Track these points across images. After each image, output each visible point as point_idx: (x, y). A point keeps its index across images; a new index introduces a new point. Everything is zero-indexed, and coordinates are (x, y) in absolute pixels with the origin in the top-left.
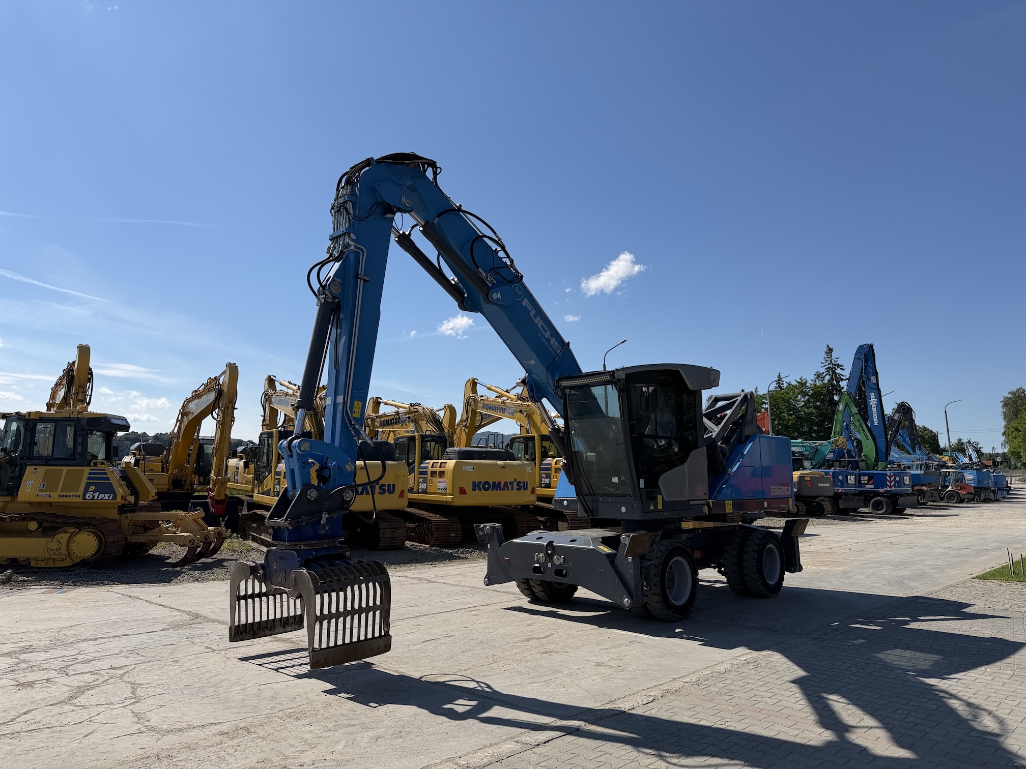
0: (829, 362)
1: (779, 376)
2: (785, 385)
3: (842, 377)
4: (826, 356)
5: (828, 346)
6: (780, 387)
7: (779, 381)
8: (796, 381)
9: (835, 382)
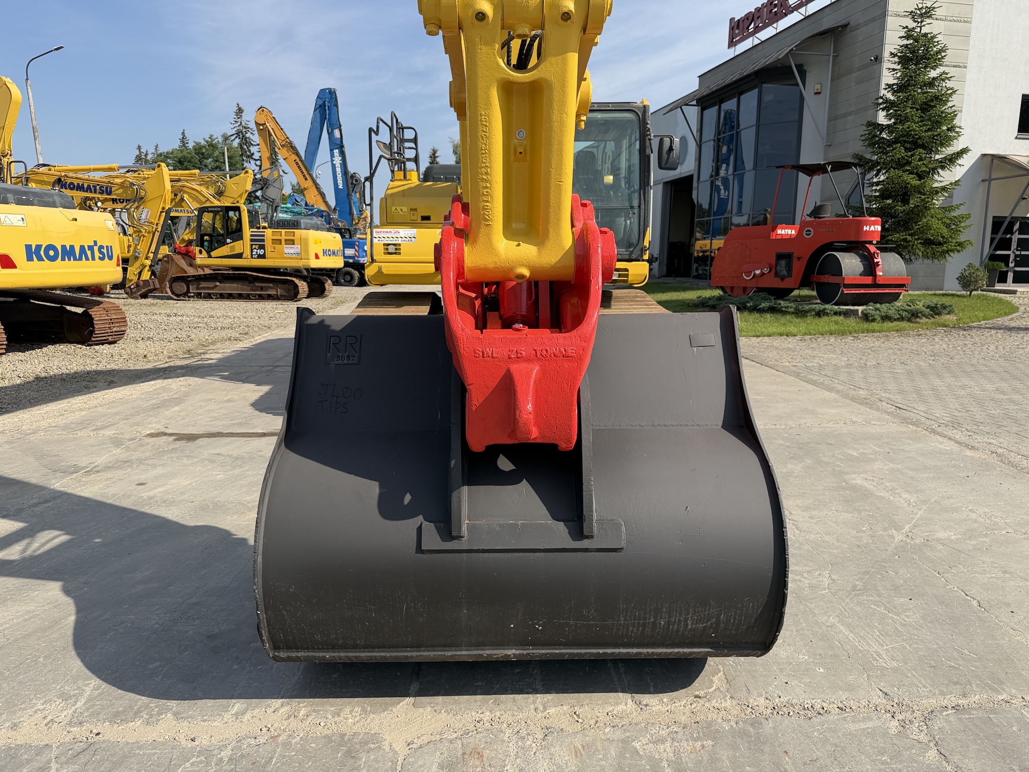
0: (239, 123)
1: (183, 133)
2: (191, 145)
3: (252, 142)
4: (236, 117)
5: (238, 105)
6: (184, 145)
7: (183, 140)
8: (204, 139)
9: (245, 147)
